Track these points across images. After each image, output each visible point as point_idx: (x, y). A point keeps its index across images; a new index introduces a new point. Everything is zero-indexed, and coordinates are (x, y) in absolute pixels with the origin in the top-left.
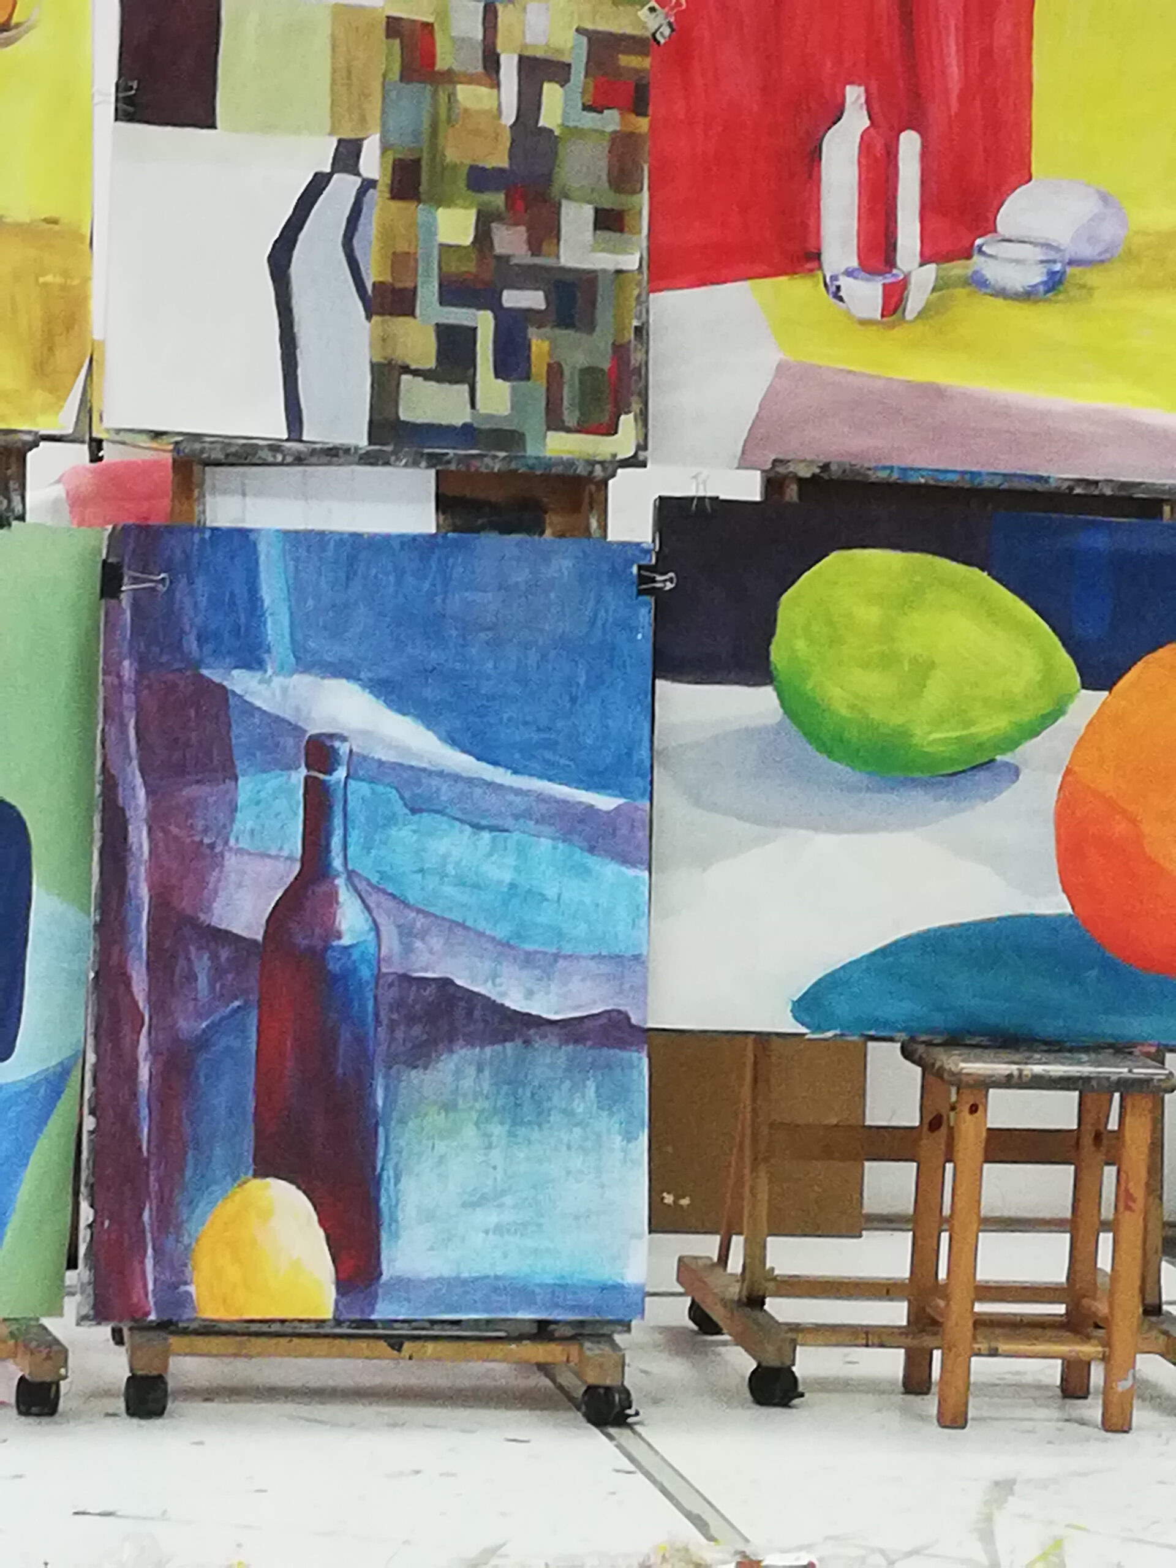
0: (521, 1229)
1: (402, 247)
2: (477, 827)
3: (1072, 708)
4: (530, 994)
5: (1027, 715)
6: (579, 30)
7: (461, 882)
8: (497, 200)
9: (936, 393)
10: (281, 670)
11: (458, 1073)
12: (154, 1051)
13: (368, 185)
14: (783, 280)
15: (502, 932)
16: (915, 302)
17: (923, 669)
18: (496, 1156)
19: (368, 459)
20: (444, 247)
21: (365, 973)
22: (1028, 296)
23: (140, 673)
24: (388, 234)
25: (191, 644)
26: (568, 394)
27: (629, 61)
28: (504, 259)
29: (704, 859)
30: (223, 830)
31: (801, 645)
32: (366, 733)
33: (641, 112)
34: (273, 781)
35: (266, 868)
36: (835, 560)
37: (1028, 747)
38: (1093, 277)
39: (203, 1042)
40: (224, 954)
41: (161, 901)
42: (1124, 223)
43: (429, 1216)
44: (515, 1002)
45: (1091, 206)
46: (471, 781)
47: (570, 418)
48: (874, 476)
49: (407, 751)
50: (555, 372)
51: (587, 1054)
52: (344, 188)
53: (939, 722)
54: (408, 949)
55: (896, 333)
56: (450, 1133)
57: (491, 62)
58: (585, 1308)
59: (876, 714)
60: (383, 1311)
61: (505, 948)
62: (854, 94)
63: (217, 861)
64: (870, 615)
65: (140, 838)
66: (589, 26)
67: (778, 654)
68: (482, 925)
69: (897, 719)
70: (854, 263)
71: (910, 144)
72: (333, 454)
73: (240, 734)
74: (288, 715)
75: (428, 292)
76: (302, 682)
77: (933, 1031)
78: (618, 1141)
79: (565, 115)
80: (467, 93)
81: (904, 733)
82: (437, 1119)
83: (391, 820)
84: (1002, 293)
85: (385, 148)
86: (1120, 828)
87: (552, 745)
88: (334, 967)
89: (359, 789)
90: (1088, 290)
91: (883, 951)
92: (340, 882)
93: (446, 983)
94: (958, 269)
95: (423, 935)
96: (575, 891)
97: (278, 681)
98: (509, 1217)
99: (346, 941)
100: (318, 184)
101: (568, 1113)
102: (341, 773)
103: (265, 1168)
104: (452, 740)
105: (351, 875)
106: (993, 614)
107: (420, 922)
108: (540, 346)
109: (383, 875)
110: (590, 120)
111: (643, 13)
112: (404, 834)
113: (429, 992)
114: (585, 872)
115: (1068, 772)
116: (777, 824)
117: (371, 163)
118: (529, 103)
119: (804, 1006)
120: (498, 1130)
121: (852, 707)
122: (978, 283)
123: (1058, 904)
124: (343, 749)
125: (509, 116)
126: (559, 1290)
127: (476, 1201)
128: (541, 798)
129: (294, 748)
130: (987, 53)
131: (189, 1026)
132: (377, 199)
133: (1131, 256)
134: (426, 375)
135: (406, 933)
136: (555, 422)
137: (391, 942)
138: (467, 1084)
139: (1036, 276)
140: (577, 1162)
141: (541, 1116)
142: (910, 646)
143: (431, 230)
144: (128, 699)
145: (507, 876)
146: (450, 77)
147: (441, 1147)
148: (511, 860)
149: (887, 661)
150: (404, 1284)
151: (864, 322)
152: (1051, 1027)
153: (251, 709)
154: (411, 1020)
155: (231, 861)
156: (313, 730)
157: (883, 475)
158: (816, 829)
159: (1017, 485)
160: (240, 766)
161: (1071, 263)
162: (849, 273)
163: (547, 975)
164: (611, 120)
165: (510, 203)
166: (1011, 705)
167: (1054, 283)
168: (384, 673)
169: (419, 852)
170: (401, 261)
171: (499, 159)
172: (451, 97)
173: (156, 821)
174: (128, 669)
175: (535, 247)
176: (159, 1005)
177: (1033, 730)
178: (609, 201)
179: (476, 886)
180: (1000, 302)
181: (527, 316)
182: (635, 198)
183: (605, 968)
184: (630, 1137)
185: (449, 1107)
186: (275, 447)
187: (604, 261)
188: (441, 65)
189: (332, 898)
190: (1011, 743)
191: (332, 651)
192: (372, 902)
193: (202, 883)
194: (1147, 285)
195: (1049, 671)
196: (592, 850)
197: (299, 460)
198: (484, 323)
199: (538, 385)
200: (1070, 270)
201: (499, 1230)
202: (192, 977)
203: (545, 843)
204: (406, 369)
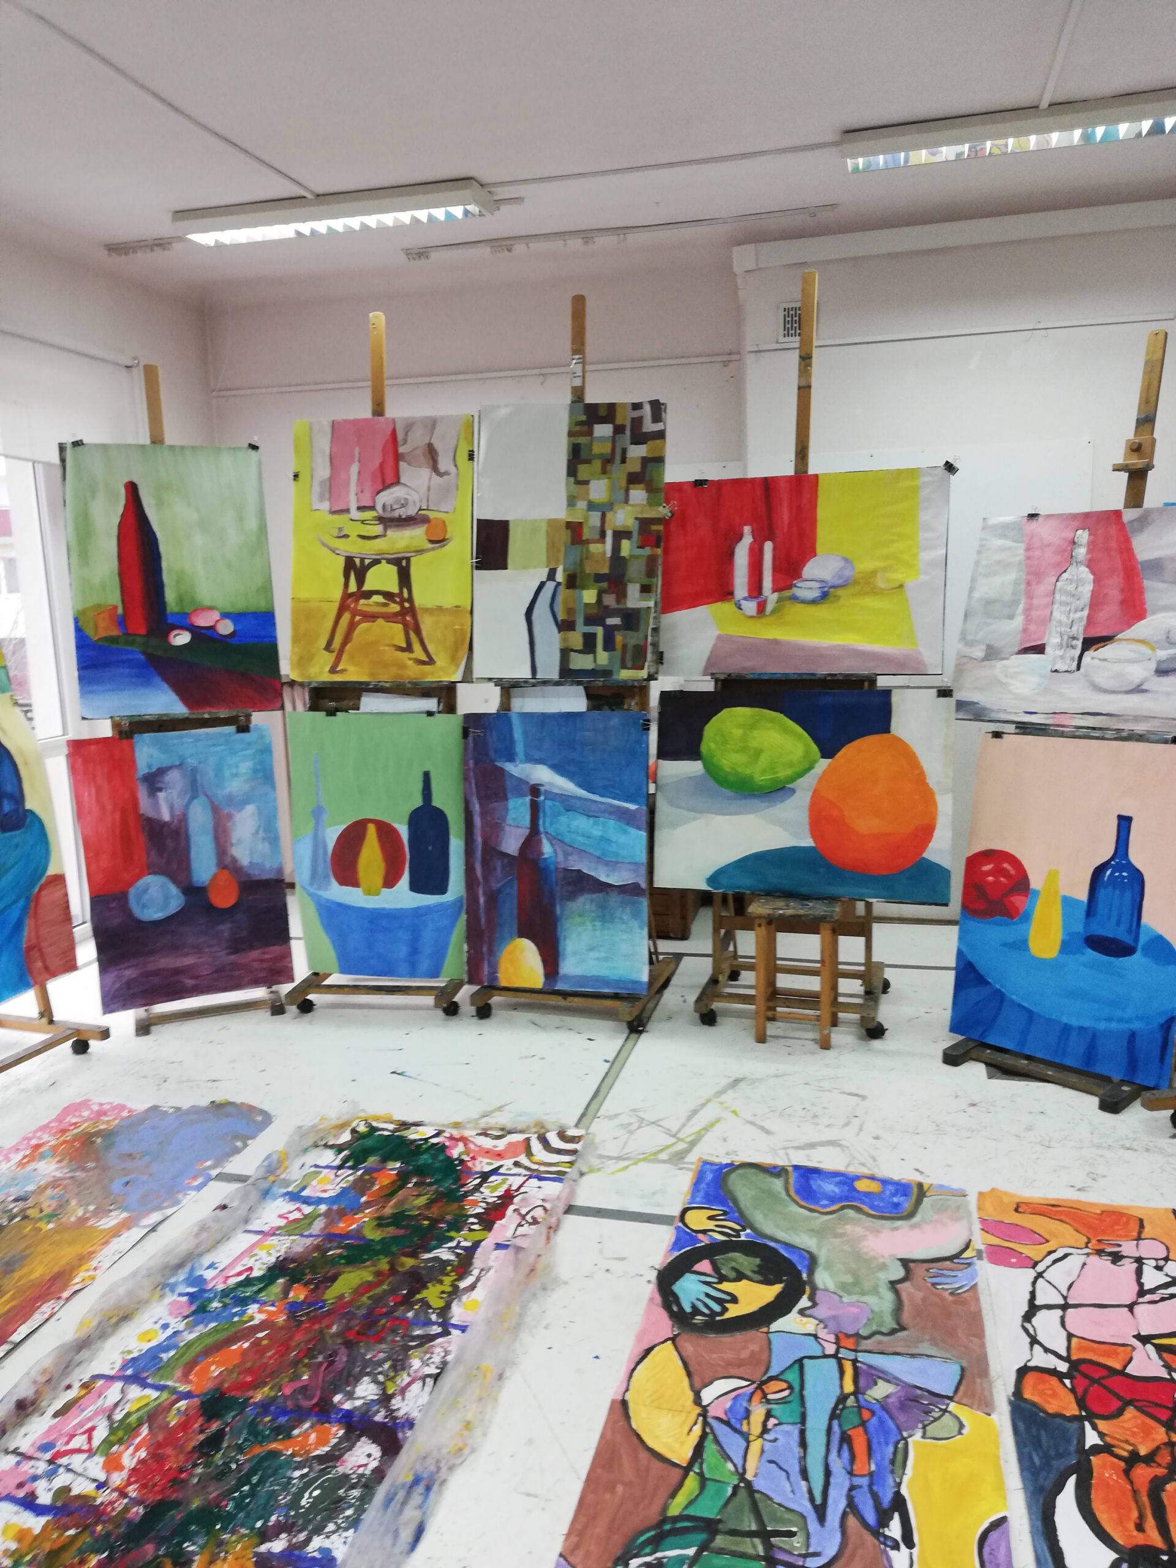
0: (606, 959)
1: (570, 606)
2: (589, 816)
3: (817, 765)
4: (608, 876)
5: (799, 768)
6: (636, 519)
7: (583, 836)
8: (605, 585)
9: (776, 642)
10: (521, 762)
11: (584, 904)
12: (485, 894)
13: (559, 584)
14: (719, 604)
15: (598, 853)
16: (769, 607)
17: (758, 752)
18: (598, 933)
19: (557, 684)
20: (586, 604)
21: (552, 867)
22: (813, 602)
23: (476, 764)
24: (565, 602)
25: (492, 754)
26: (629, 656)
27: (654, 528)
28: (607, 607)
29: (674, 825)
30: (504, 818)
31: (712, 745)
32: (550, 784)
33: (658, 546)
34: (520, 801)
35: (519, 830)
36: (725, 713)
37: (800, 781)
38: (840, 592)
39: (499, 891)
40: (506, 861)
41: (485, 843)
42: (854, 569)
43: (575, 953)
44: (603, 879)
45: (840, 564)
46: (586, 800)
47: (629, 664)
48: (748, 677)
49: (565, 790)
50: (624, 647)
51: (627, 898)
52: (550, 586)
53: (764, 772)
54: (566, 859)
55: (764, 620)
56: (583, 924)
57: (603, 534)
58: (628, 989)
59: (739, 770)
60: (560, 986)
61: (599, 859)
62: (747, 529)
63: (502, 829)
64: (738, 732)
65: (477, 821)
66: (640, 516)
67: (704, 748)
68: (591, 851)
69: (748, 772)
70: (746, 595)
71: (768, 547)
72: (545, 683)
73: (509, 784)
74: (523, 777)
75: (580, 621)
76: (528, 766)
77: (760, 890)
78: (638, 930)
79: (631, 550)
80: (594, 548)
81: (751, 777)
82: (578, 919)
83: (559, 814)
84: (803, 602)
85: (565, 570)
86: (835, 813)
87: (613, 786)
88: (542, 865)
89: (548, 803)
90: (838, 597)
91: (740, 861)
92: (543, 836)
93: (579, 871)
94: (787, 593)
95: (571, 854)
96: (622, 839)
97: (521, 766)
98: (602, 955)
99: (546, 856)
100: (542, 585)
101: (621, 919)
102: (542, 798)
103: (521, 935)
104: (579, 785)
105: (547, 833)
106: (786, 730)
107: (571, 849)
108: (619, 638)
109: (558, 834)
110: (640, 552)
111: (661, 509)
112: (563, 819)
113: (574, 874)
114: (625, 832)
115: (815, 791)
116: (701, 812)
117: (560, 577)
118: (616, 548)
119: (712, 880)
120: (598, 924)
121: (732, 768)
122: (794, 598)
123: (808, 842)
124: (542, 789)
125: (609, 554)
126: (618, 982)
127: (591, 949)
128: (611, 805)
129: (527, 789)
130: (799, 507)
131: (495, 885)
132: (562, 588)
133: (856, 582)
134: (579, 652)
135: (566, 854)
136: (624, 666)
137: (561, 858)
138: (587, 907)
139: (816, 594)
140: (625, 937)
141: (612, 920)
142: (753, 744)
143: (581, 597)
144: (472, 774)
145: (599, 833)
146: (588, 542)
147: (580, 929)
148: (600, 828)
149: (744, 749)
150: (567, 978)
151: (751, 617)
152: (804, 890)
153: (512, 776)
154: (569, 884)
155: (507, 829)
156: (532, 782)
157: (752, 676)
158: (716, 814)
159: (804, 677)
160: (509, 795)
161: (832, 587)
162: (745, 599)
163: (614, 870)
164: (647, 551)
165: (610, 586)
166: (791, 765)
167: (824, 596)
168: (555, 762)
169: (568, 826)
170: (570, 611)
171: (605, 570)
172: (588, 550)
173: (484, 814)
174: (471, 763)
175: (618, 601)
176: (486, 878)
177: (801, 775)
178: (646, 581)
179: (588, 837)
180: (803, 605)
181: (615, 627)
182: (654, 580)
183: (632, 867)
184: (642, 928)
185: (581, 915)
186: (526, 681)
187: (643, 604)
188: (584, 538)
189: (540, 842)
190: (792, 779)
191: (537, 755)
192: (554, 842)
193: (497, 836)
194: (862, 594)
195: (807, 752)
196: (628, 824)
197: (534, 685)
198: (599, 631)
199: (618, 653)
200: (832, 590)
201: (598, 959)
202: (495, 869)
203: (612, 822)
204: (573, 650)
